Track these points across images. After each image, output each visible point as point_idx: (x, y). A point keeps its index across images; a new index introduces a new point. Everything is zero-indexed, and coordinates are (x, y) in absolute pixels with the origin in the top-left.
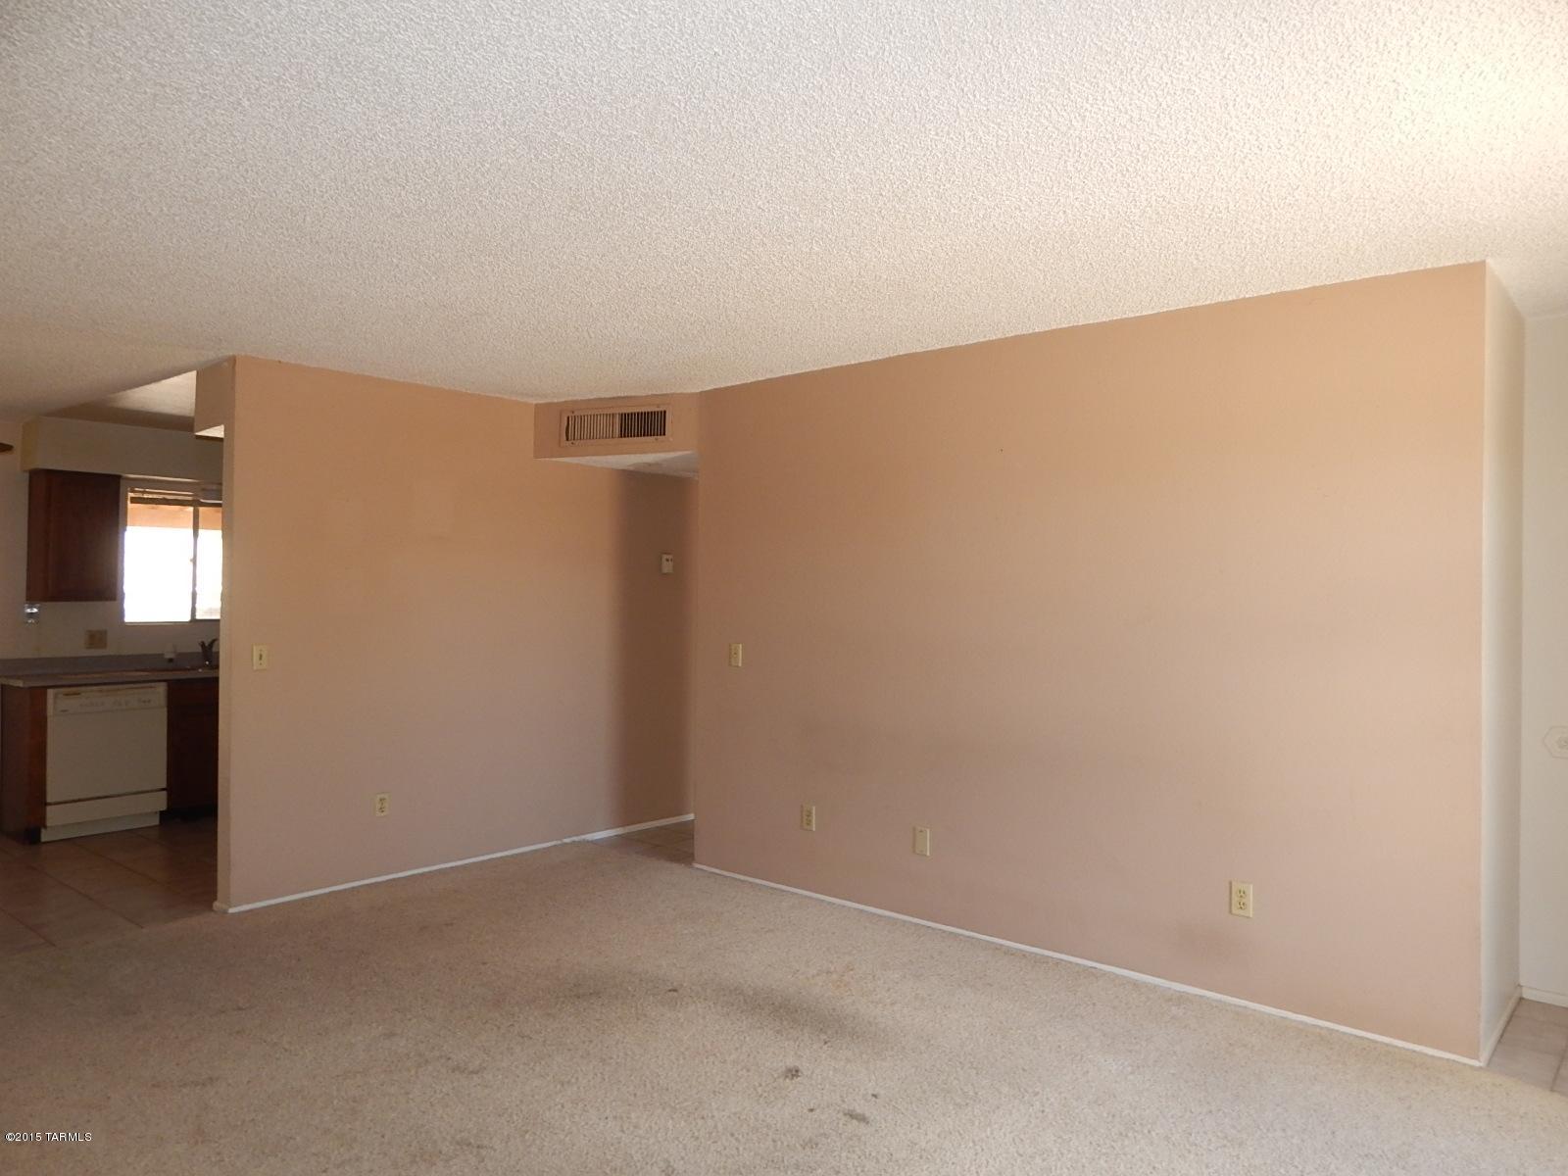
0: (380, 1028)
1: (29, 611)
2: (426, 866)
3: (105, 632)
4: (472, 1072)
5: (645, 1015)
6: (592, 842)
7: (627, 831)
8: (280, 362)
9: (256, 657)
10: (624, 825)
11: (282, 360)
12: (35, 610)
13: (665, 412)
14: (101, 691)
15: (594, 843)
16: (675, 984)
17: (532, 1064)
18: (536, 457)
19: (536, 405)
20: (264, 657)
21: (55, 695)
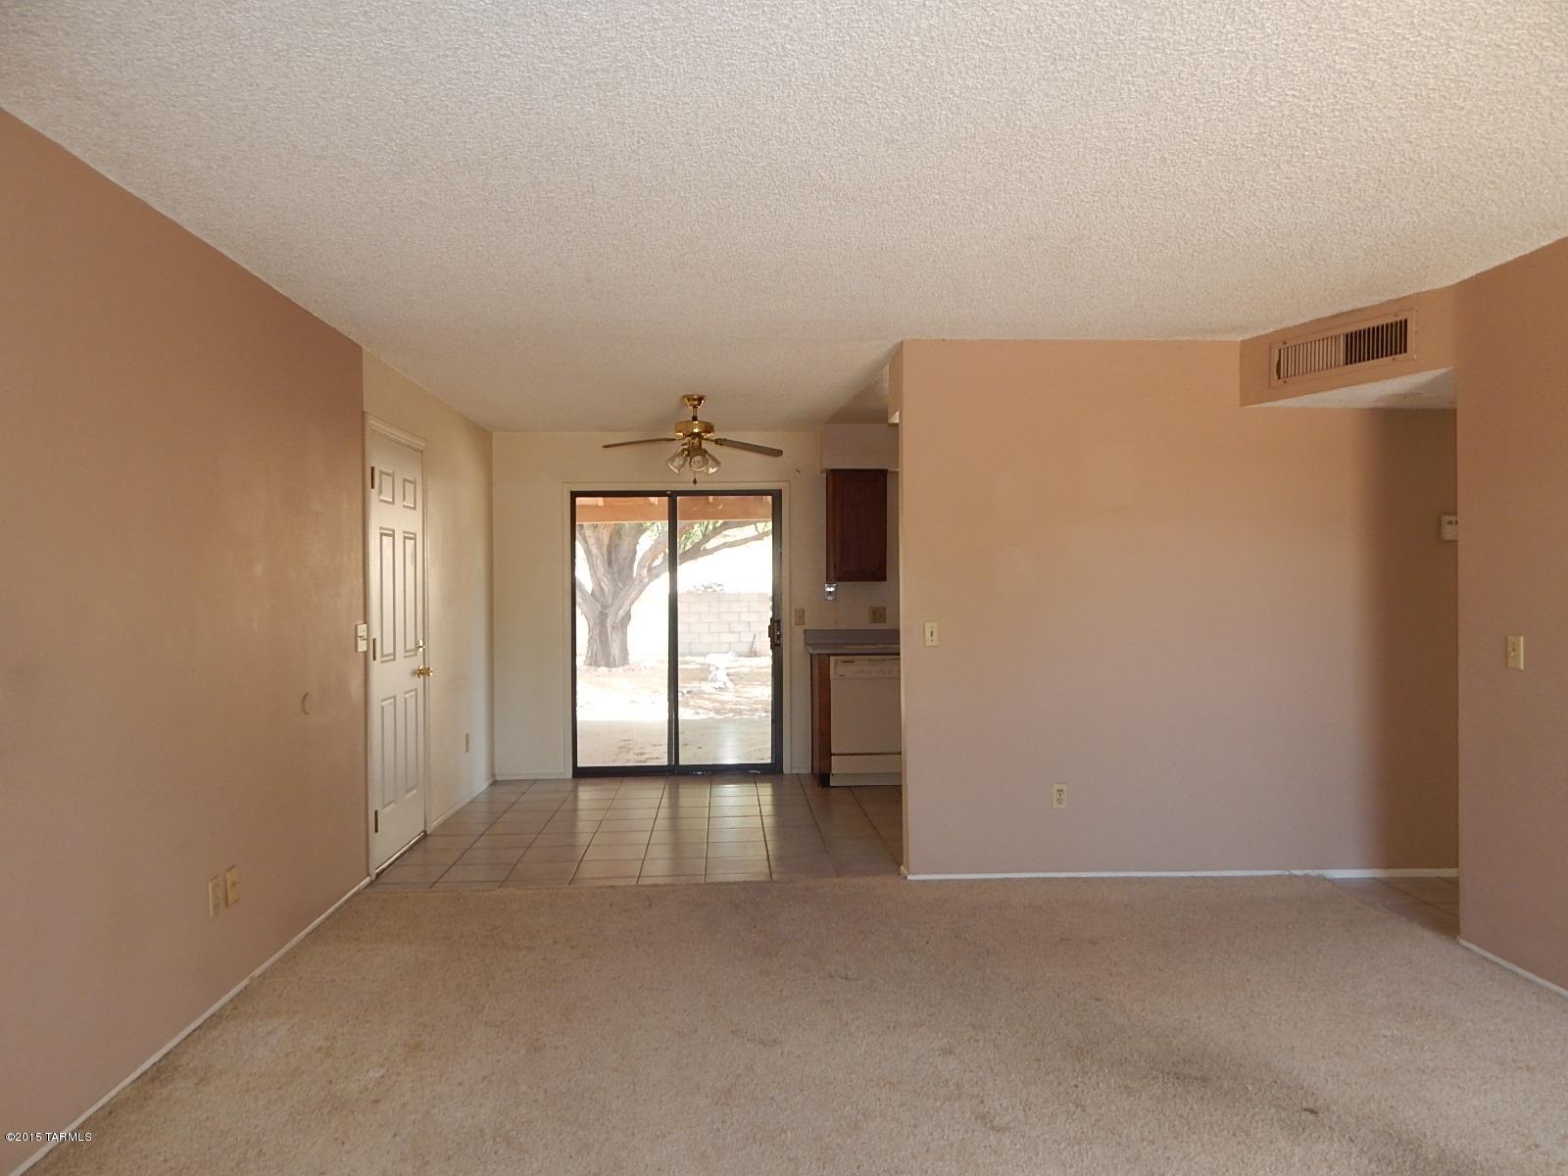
0: (945, 1040)
1: (828, 589)
2: (1115, 870)
3: (884, 609)
4: (993, 1128)
5: (1247, 1134)
6: (1330, 880)
7: (1386, 876)
8: (944, 340)
9: (928, 635)
10: (1387, 867)
11: (946, 338)
12: (832, 589)
13: (1406, 321)
14: (869, 660)
15: (1332, 881)
16: (1321, 1102)
17: (1063, 1145)
18: (1242, 405)
19: (1243, 343)
20: (935, 634)
21: (836, 662)
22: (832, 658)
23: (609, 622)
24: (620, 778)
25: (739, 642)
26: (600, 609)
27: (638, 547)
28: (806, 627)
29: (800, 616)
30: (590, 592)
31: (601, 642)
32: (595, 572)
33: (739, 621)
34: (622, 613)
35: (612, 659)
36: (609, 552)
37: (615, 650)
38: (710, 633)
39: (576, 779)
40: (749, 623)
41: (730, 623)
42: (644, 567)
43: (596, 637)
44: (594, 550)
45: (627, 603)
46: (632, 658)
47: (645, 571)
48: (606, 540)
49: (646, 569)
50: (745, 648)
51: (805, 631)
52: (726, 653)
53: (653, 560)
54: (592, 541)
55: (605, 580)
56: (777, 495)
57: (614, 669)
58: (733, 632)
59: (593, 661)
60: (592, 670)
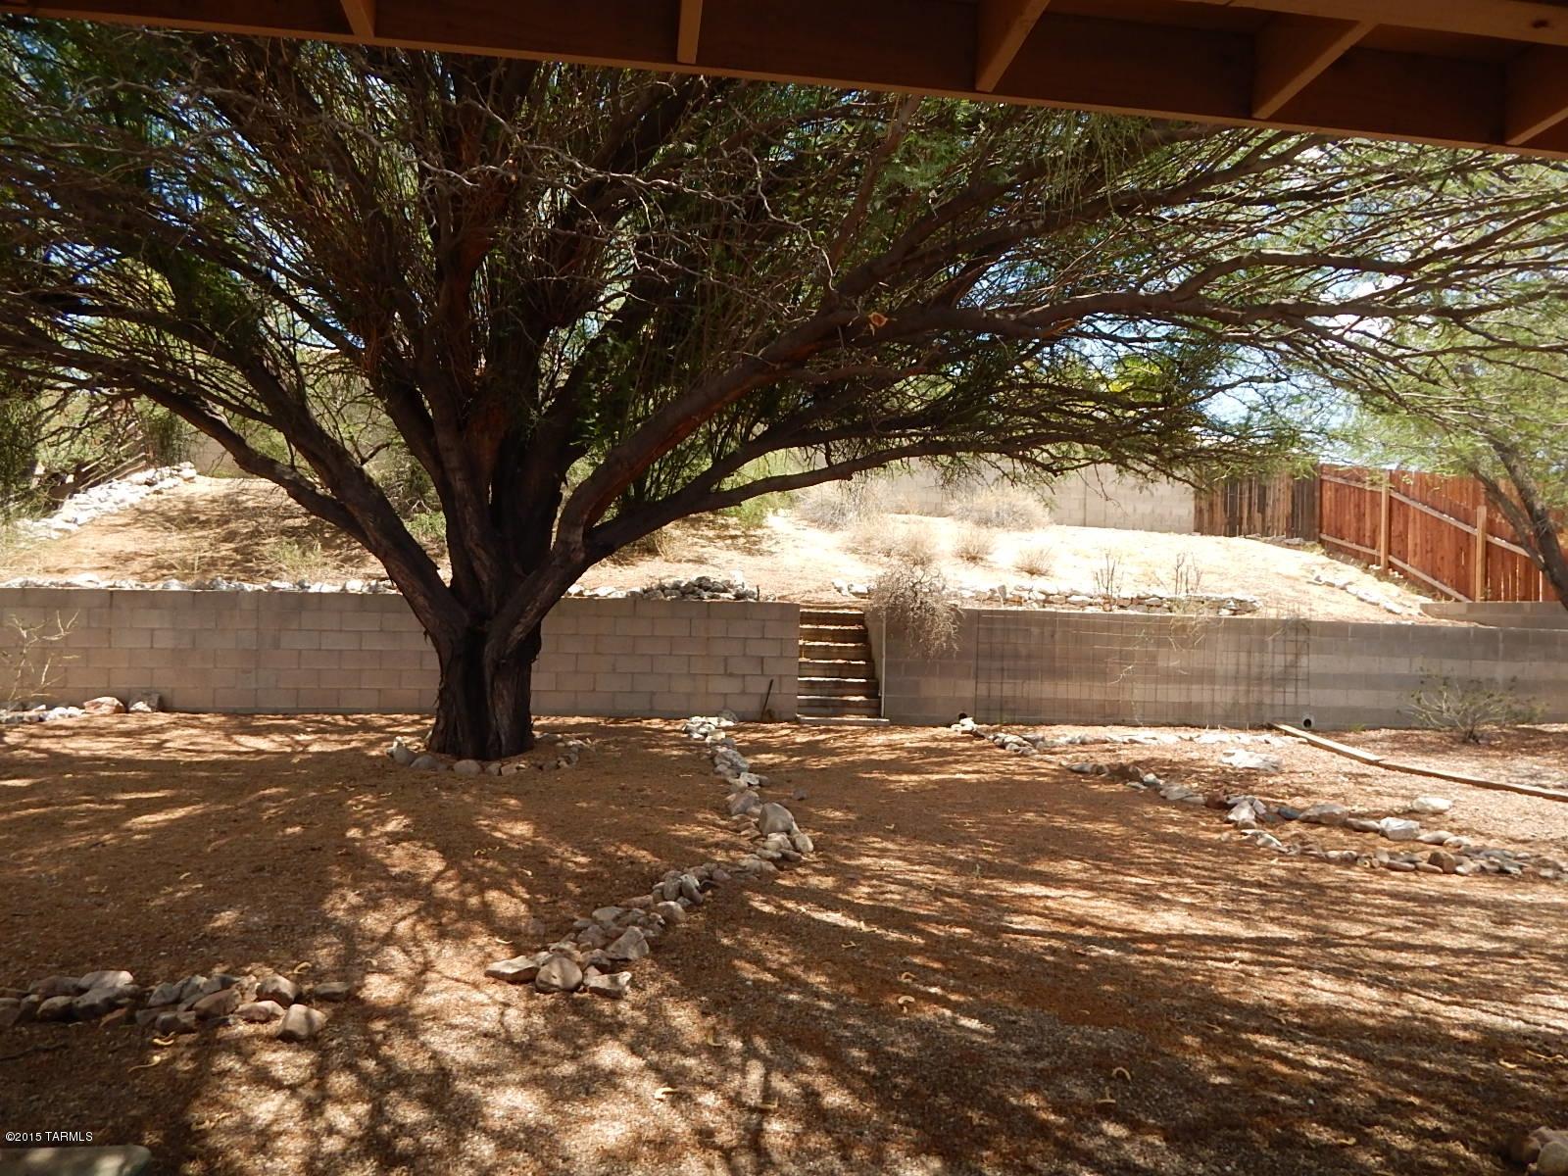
23: (489, 652)
25: (743, 693)
26: (468, 623)
30: (447, 582)
31: (468, 697)
33: (744, 655)
34: (518, 633)
35: (492, 737)
37: (502, 718)
38: (693, 676)
40: (762, 658)
41: (726, 659)
42: (577, 526)
43: (458, 686)
44: (459, 484)
45: (532, 611)
47: (578, 536)
48: (487, 458)
49: (581, 531)
50: (752, 705)
53: (598, 510)
54: (453, 461)
55: (482, 553)
57: (494, 767)
58: (731, 675)
59: (446, 743)
60: (442, 767)
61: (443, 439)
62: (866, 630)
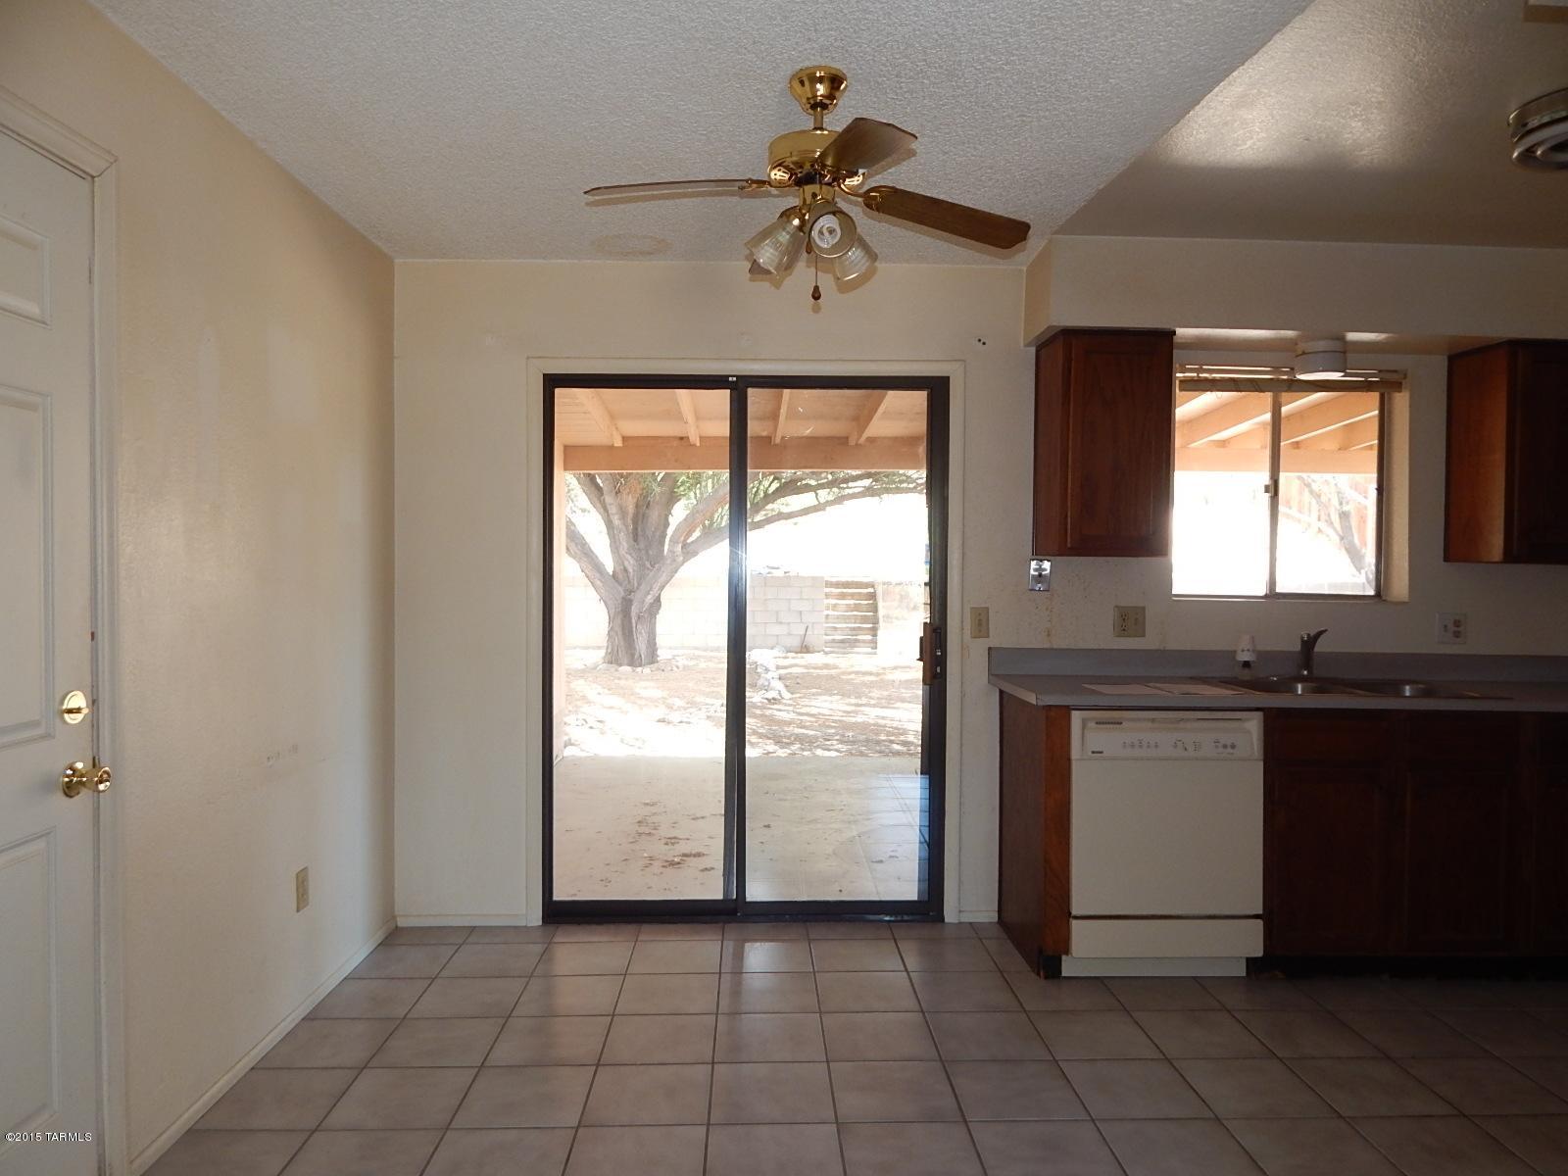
1: (1037, 569)
3: (1144, 608)
12: (1045, 568)
21: (1084, 722)
22: (1076, 717)
23: (634, 610)
24: (632, 928)
25: (789, 634)
26: (623, 594)
27: (671, 519)
28: (994, 641)
29: (981, 623)
30: (611, 573)
31: (624, 634)
32: (617, 548)
33: (789, 610)
34: (649, 599)
35: (636, 656)
36: (635, 522)
37: (641, 645)
39: (551, 928)
40: (801, 612)
42: (678, 543)
43: (619, 630)
44: (616, 521)
45: (656, 587)
46: (663, 654)
47: (679, 548)
48: (631, 509)
49: (680, 545)
50: (796, 642)
51: (990, 649)
52: (772, 648)
53: (689, 534)
54: (613, 510)
55: (629, 557)
56: (937, 390)
57: (639, 669)
58: (781, 623)
59: (613, 659)
60: (613, 670)
61: (609, 499)
62: (875, 592)
